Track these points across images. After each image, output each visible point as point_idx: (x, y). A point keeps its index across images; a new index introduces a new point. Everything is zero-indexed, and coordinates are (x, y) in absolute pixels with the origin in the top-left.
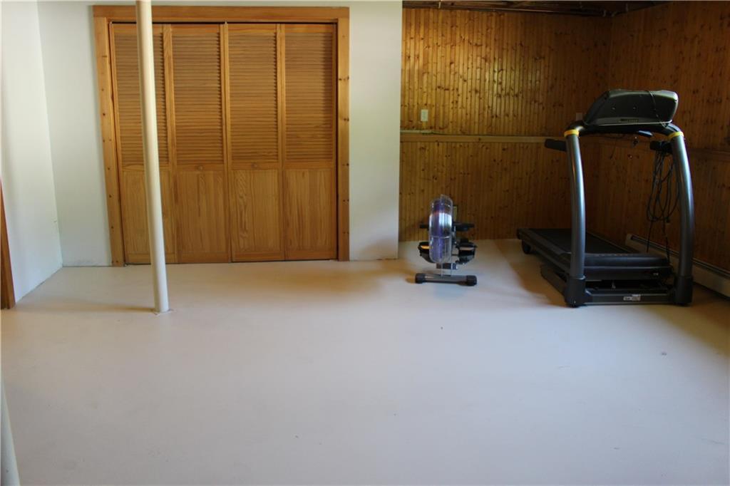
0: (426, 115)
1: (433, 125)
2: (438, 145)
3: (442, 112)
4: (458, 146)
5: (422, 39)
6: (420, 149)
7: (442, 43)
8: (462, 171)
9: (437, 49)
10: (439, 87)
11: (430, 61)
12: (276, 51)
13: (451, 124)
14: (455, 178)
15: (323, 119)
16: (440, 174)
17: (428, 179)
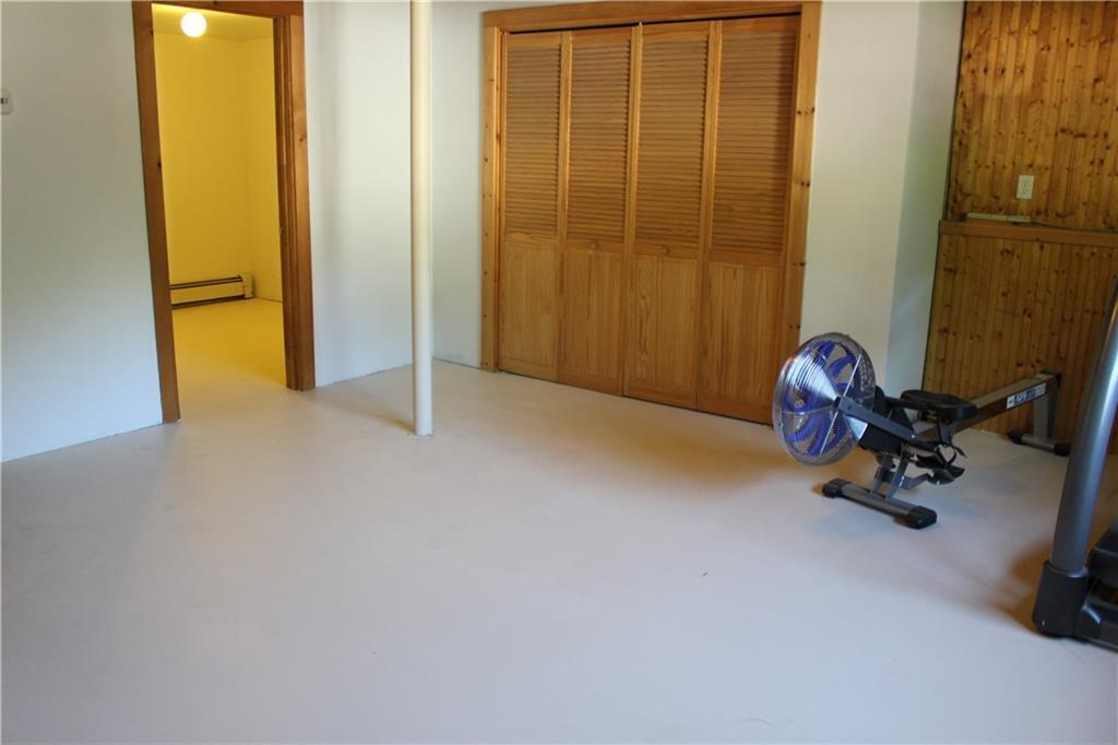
0: (1030, 186)
1: (1043, 208)
2: (1042, 247)
3: (1064, 181)
4: (1086, 254)
5: (1035, 33)
6: (1002, 253)
7: (1079, 40)
8: (1089, 305)
9: (1067, 50)
10: (1063, 131)
11: (1048, 77)
12: (706, 66)
13: (1082, 207)
14: (1072, 320)
15: (771, 181)
16: (1039, 305)
17: (1014, 315)
